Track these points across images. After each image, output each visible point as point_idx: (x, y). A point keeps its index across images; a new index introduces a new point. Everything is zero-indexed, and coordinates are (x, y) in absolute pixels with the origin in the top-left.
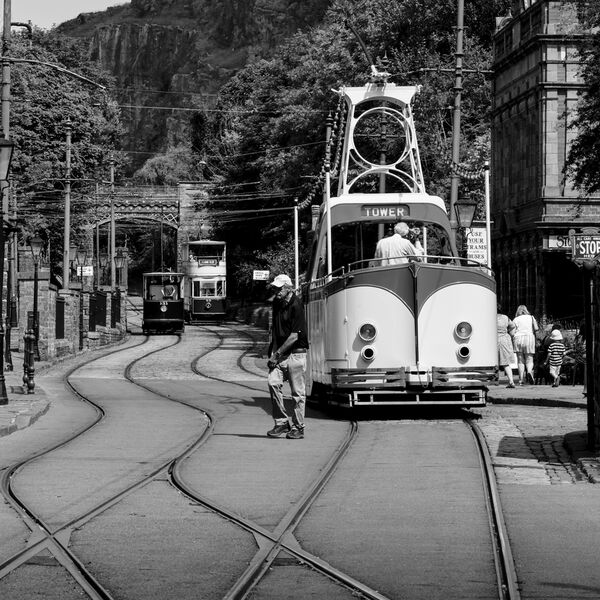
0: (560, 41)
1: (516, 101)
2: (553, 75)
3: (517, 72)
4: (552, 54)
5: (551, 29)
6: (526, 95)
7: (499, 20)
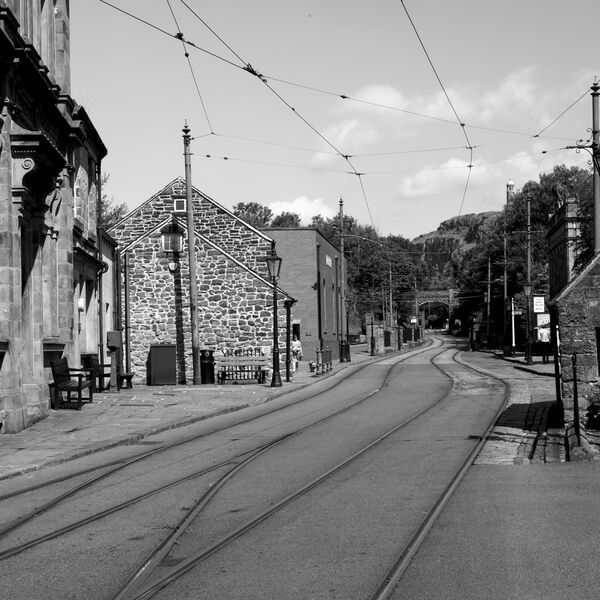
0: (572, 220)
1: (557, 246)
2: (571, 234)
3: (557, 234)
4: (570, 225)
5: (570, 215)
6: (560, 243)
7: (550, 215)
